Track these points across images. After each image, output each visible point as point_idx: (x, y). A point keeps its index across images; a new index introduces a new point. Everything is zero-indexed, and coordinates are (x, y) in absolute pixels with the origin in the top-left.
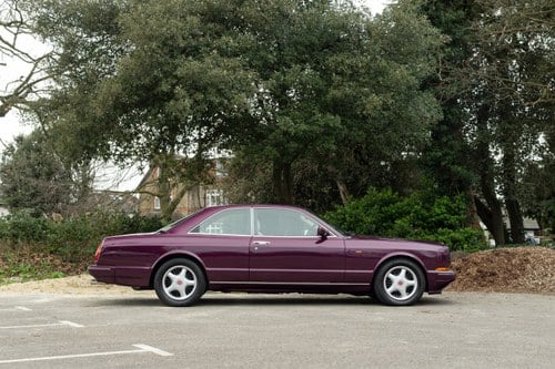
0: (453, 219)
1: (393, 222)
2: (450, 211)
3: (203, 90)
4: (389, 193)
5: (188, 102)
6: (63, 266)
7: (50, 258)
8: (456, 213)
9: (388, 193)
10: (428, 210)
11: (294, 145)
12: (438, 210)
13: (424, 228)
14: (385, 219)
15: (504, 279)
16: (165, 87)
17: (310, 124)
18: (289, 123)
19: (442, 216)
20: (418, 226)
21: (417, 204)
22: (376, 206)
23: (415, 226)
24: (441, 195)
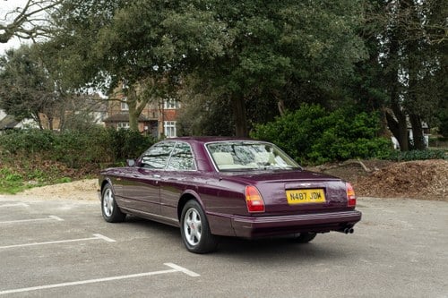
0: (369, 131)
1: (322, 131)
2: (367, 124)
3: (184, 37)
5: (173, 49)
6: (68, 171)
7: (57, 164)
8: (372, 126)
9: (317, 108)
10: (350, 123)
11: (252, 80)
12: (358, 123)
13: (346, 137)
14: (314, 130)
15: (416, 186)
16: (153, 35)
17: (265, 63)
18: (249, 64)
19: (361, 128)
20: (341, 136)
21: (341, 118)
22: (308, 119)
23: (339, 136)
24: (360, 111)
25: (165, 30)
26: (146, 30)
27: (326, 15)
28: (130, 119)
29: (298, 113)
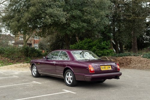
0: (107, 47)
2: (107, 45)
4: (90, 39)
6: (11, 61)
7: (6, 59)
10: (101, 44)
11: (74, 31)
13: (100, 49)
14: (89, 47)
15: (126, 65)
16: (43, 16)
17: (78, 25)
18: (74, 25)
19: (104, 46)
20: (98, 49)
21: (98, 43)
22: (87, 43)
23: (97, 49)
24: (104, 41)
25: (47, 14)
26: (41, 14)
27: (98, 10)
28: (24, 43)
29: (84, 41)
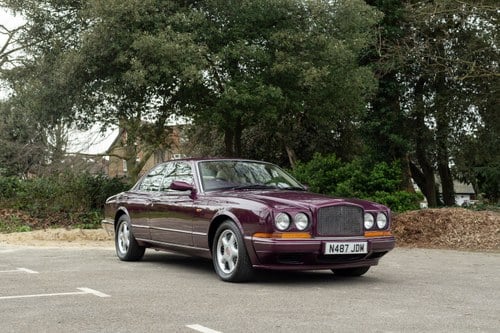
3: (157, 62)
4: (333, 158)
5: (142, 73)
7: (18, 213)
8: (392, 178)
10: (368, 174)
13: (363, 191)
14: (329, 183)
15: (428, 236)
16: (122, 58)
17: (254, 94)
19: (380, 180)
22: (321, 170)
24: (380, 161)
